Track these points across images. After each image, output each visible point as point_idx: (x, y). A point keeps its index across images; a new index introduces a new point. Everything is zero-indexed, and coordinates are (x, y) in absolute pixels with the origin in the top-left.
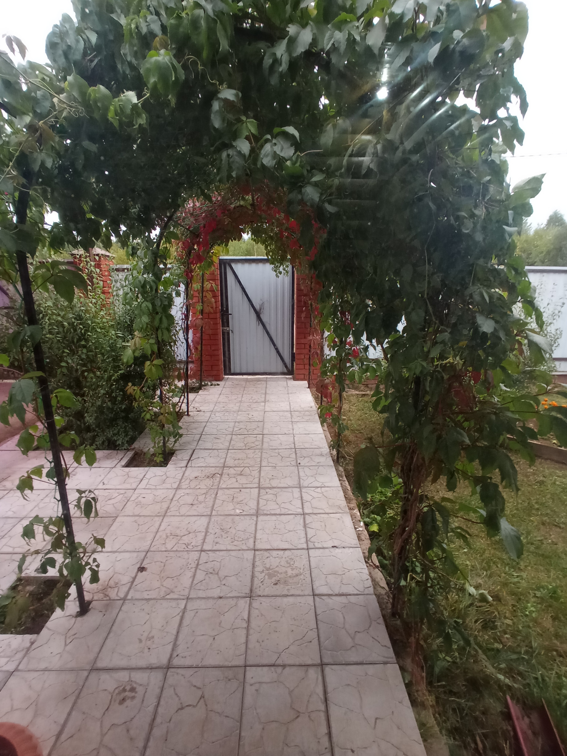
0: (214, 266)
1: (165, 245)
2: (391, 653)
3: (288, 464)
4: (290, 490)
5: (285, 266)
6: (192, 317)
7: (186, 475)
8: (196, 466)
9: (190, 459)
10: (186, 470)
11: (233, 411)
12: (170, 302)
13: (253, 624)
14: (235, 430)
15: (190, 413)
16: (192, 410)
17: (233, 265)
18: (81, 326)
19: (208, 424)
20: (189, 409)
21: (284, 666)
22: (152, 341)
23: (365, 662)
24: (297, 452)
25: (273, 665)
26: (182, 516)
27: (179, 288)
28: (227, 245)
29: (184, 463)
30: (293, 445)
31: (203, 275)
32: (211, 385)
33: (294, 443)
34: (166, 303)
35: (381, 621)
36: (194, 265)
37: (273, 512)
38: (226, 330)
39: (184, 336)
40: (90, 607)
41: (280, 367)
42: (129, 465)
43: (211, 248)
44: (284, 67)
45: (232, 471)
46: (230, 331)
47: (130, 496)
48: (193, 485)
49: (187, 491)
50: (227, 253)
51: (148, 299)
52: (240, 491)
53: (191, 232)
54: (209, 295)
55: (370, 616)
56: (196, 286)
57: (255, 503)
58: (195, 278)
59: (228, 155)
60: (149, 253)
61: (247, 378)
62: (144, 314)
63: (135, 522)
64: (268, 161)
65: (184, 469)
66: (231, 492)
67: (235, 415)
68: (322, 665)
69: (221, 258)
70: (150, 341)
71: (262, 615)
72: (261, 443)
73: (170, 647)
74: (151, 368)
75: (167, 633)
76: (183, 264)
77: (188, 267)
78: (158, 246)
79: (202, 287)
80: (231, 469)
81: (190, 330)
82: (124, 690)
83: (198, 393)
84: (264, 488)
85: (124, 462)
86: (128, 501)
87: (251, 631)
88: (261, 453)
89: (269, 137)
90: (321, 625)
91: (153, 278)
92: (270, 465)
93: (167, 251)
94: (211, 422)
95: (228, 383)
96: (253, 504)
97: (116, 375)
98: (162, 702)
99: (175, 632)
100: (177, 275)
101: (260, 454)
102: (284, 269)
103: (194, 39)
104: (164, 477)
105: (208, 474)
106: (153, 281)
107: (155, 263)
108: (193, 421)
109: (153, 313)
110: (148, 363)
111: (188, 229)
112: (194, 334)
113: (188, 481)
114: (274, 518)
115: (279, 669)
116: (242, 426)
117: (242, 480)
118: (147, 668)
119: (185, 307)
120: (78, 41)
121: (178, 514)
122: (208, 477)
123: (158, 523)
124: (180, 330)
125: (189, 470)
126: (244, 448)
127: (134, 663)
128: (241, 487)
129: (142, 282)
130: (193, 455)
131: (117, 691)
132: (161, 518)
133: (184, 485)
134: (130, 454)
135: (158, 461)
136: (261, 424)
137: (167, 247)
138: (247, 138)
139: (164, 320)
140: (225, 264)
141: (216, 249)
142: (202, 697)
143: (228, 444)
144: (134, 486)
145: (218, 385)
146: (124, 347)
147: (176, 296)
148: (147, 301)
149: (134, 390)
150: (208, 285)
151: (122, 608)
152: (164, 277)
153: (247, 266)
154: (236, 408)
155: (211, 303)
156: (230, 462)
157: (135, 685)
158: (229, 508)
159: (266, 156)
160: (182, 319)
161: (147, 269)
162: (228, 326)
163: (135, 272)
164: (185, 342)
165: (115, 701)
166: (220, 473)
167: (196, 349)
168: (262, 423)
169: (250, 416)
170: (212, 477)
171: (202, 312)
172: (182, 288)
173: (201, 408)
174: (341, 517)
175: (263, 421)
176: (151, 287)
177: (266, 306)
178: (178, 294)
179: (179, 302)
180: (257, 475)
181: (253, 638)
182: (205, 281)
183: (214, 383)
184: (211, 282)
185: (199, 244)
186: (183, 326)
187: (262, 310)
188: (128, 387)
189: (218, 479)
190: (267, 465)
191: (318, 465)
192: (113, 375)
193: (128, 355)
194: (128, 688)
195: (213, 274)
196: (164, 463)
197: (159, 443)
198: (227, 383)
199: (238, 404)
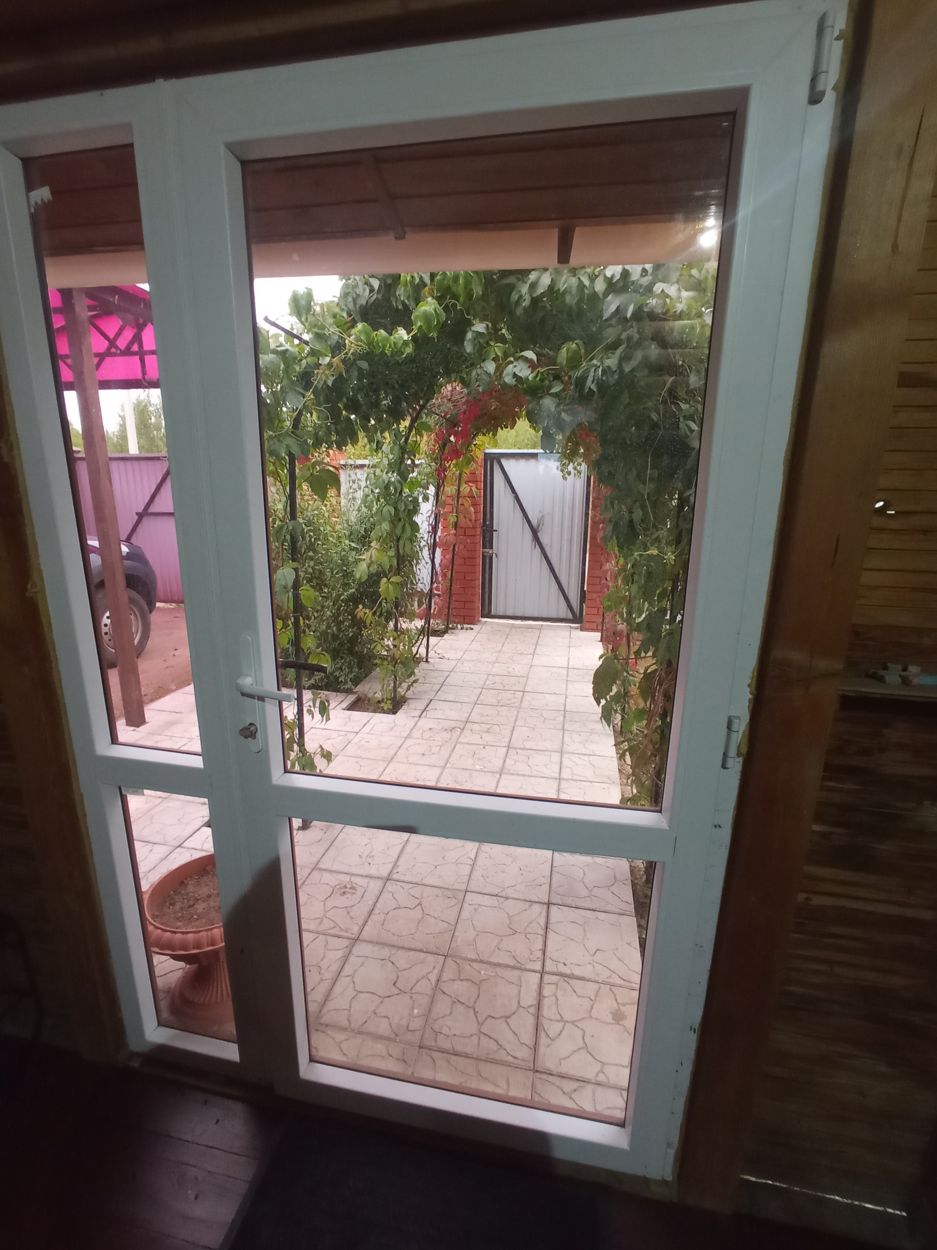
0: (477, 463)
1: (415, 439)
2: (632, 908)
3: (552, 726)
4: (548, 753)
5: (576, 464)
6: (442, 532)
7: (418, 725)
8: (433, 717)
9: (425, 710)
10: (419, 720)
11: (488, 662)
12: (415, 509)
13: (480, 862)
14: (487, 683)
15: (429, 660)
16: (433, 656)
17: (504, 462)
18: (312, 534)
19: (452, 673)
20: (429, 655)
21: (507, 898)
22: (392, 553)
23: (597, 909)
24: (566, 715)
25: (496, 896)
26: (410, 764)
27: (427, 491)
28: (495, 435)
29: (418, 713)
30: (563, 707)
31: (460, 475)
32: (462, 629)
33: (565, 705)
34: (411, 508)
35: (629, 883)
36: (448, 462)
37: (521, 773)
38: (488, 553)
39: (430, 554)
40: (312, 824)
41: (564, 612)
42: (351, 708)
43: (474, 437)
44: (526, 303)
45: (476, 727)
46: (494, 555)
47: (352, 738)
48: (426, 736)
49: (419, 741)
50: (496, 445)
51: (390, 502)
52: (484, 748)
53: (447, 420)
54: (467, 503)
55: (615, 877)
56: (450, 490)
57: (501, 762)
58: (448, 478)
59: (477, 374)
60: (397, 448)
61: (513, 624)
62: (384, 520)
63: (357, 762)
64: (508, 380)
65: (416, 719)
66: (473, 748)
67: (490, 667)
68: (549, 904)
69: (487, 451)
70: (388, 554)
71: (490, 857)
72: (519, 701)
73: (391, 865)
74: (388, 585)
75: (388, 855)
76: (435, 460)
77: (441, 465)
78: (407, 439)
79: (459, 491)
80: (476, 725)
81: (438, 548)
82: (345, 887)
83: (443, 636)
84: (515, 748)
85: (345, 704)
86: (349, 743)
87: (476, 868)
88: (518, 712)
89: (512, 359)
90: (555, 875)
91: (398, 477)
92: (527, 725)
93: (417, 446)
94: (455, 672)
95: (486, 628)
96: (498, 763)
97: (346, 594)
98: (380, 900)
99: (396, 856)
100: (427, 475)
101: (516, 713)
102: (575, 468)
103: (454, 289)
104: (392, 725)
105: (447, 727)
106: (399, 482)
107: (402, 460)
108: (433, 668)
109: (395, 520)
110: (385, 580)
111: (444, 417)
112: (443, 554)
113: (421, 732)
114: (522, 778)
115: (502, 900)
116: (497, 679)
117: (488, 738)
118: (367, 876)
119: (433, 516)
120: (364, 290)
121: (406, 762)
122: (446, 730)
123: (383, 768)
124: (424, 546)
125: (423, 720)
126: (497, 704)
127: (354, 870)
128: (486, 744)
129: (386, 482)
130: (430, 706)
131: (338, 887)
132: (387, 763)
133: (415, 734)
134: (351, 698)
135: (386, 708)
136: (523, 680)
137: (416, 441)
138: (493, 360)
139: (408, 528)
140: (492, 460)
141: (480, 439)
142: (420, 904)
143: (476, 698)
144: (357, 730)
145: (471, 629)
146: (357, 562)
147: (423, 501)
148: (389, 505)
149: (365, 613)
150: (465, 489)
151: (343, 830)
152: (411, 477)
153: (522, 463)
154: (493, 659)
155: (470, 513)
156: (474, 717)
157: (355, 885)
158: (468, 763)
159: (508, 375)
160: (429, 532)
161: (391, 467)
162: (492, 548)
163: (378, 471)
164: (430, 562)
165: (336, 892)
166: (461, 727)
167: (445, 575)
168: (525, 679)
169: (510, 670)
170: (451, 731)
171: (456, 525)
172: (432, 490)
173: (446, 656)
174: (608, 788)
175: (527, 677)
176: (395, 489)
177: (547, 520)
178: (426, 498)
179: (426, 508)
180: (509, 734)
181: (477, 875)
182: (463, 482)
183: (465, 626)
184: (470, 484)
185: (456, 435)
186: (429, 542)
187: (540, 528)
188: (358, 610)
189: (458, 734)
190: (523, 725)
191: (592, 732)
192: (343, 594)
193: (361, 571)
194: (348, 886)
195: (473, 473)
196: (394, 711)
197: (389, 685)
198: (484, 628)
199: (496, 654)
